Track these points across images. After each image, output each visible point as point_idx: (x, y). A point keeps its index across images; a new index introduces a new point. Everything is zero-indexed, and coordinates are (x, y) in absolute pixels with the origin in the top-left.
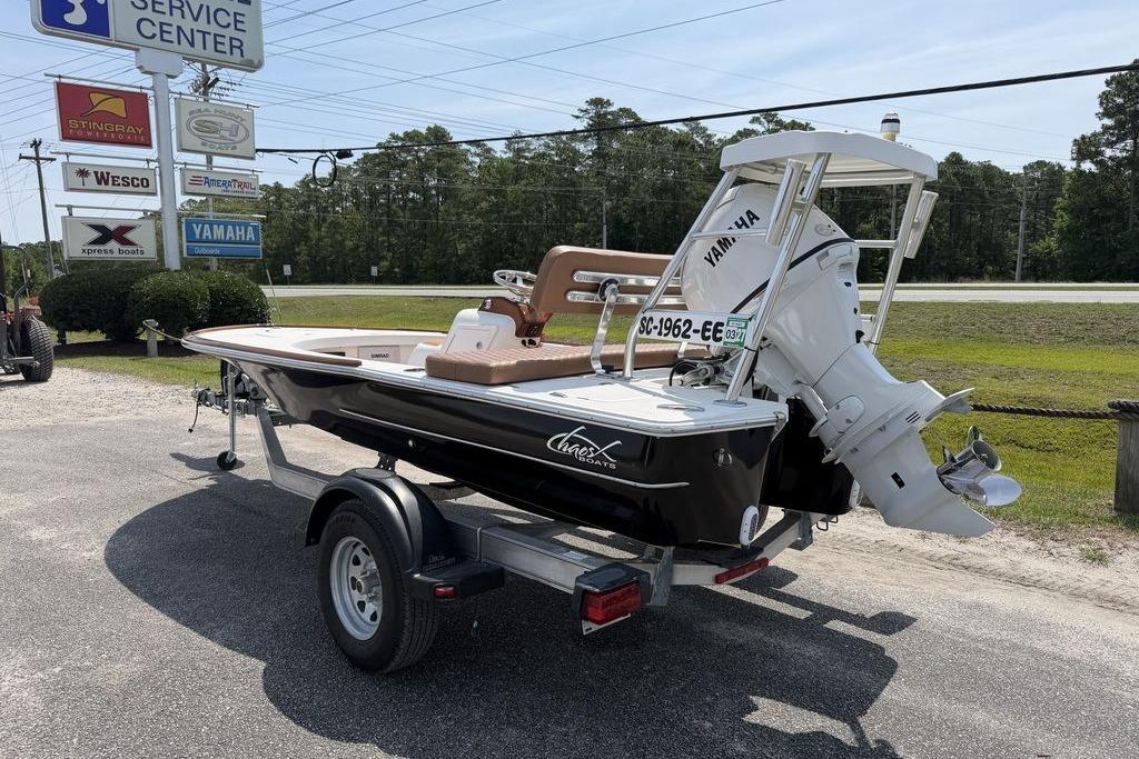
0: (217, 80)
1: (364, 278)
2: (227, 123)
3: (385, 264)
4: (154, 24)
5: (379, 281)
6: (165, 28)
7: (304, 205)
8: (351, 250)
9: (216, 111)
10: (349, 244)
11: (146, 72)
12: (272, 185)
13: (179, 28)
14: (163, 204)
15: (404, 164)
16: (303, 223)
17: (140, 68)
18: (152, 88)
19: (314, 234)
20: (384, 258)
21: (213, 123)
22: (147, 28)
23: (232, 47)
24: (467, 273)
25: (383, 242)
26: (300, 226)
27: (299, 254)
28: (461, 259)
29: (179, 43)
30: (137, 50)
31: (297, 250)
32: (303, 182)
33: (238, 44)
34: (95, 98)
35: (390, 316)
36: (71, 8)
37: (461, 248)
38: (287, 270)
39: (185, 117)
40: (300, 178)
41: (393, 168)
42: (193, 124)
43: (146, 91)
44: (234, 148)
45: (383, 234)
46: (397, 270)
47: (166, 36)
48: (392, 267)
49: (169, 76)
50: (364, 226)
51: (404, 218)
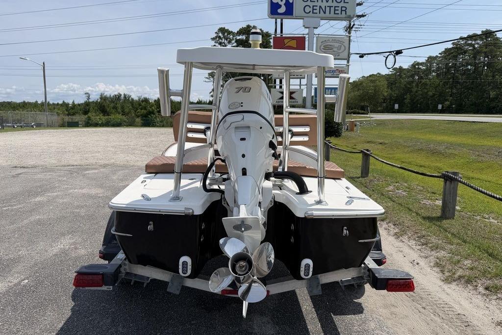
0: (354, 25)
1: (435, 111)
2: (337, 45)
3: (447, 103)
4: (310, 7)
5: (442, 111)
6: (314, 8)
7: (413, 76)
8: (432, 97)
9: (332, 40)
10: (430, 93)
11: (305, 28)
12: (398, 68)
13: (320, 7)
14: (307, 82)
15: (465, 52)
16: (410, 85)
17: (304, 26)
18: (308, 34)
19: (414, 90)
20: (447, 100)
21: (330, 45)
22: (307, 9)
23: (342, 10)
24: (494, 108)
25: (448, 92)
26: (408, 86)
27: (406, 99)
28: (492, 100)
29: (320, 13)
30: (303, 19)
31: (405, 97)
32: (412, 65)
33: (344, 9)
34: (286, 41)
35: (426, 130)
36: (280, 6)
37: (492, 94)
38: (396, 106)
39: (320, 44)
40: (411, 64)
41: (459, 54)
42: (322, 47)
43: (304, 36)
44: (339, 55)
45: (449, 88)
46: (454, 106)
47: (315, 11)
48: (451, 104)
49: (314, 28)
50: (439, 85)
51: (461, 79)
